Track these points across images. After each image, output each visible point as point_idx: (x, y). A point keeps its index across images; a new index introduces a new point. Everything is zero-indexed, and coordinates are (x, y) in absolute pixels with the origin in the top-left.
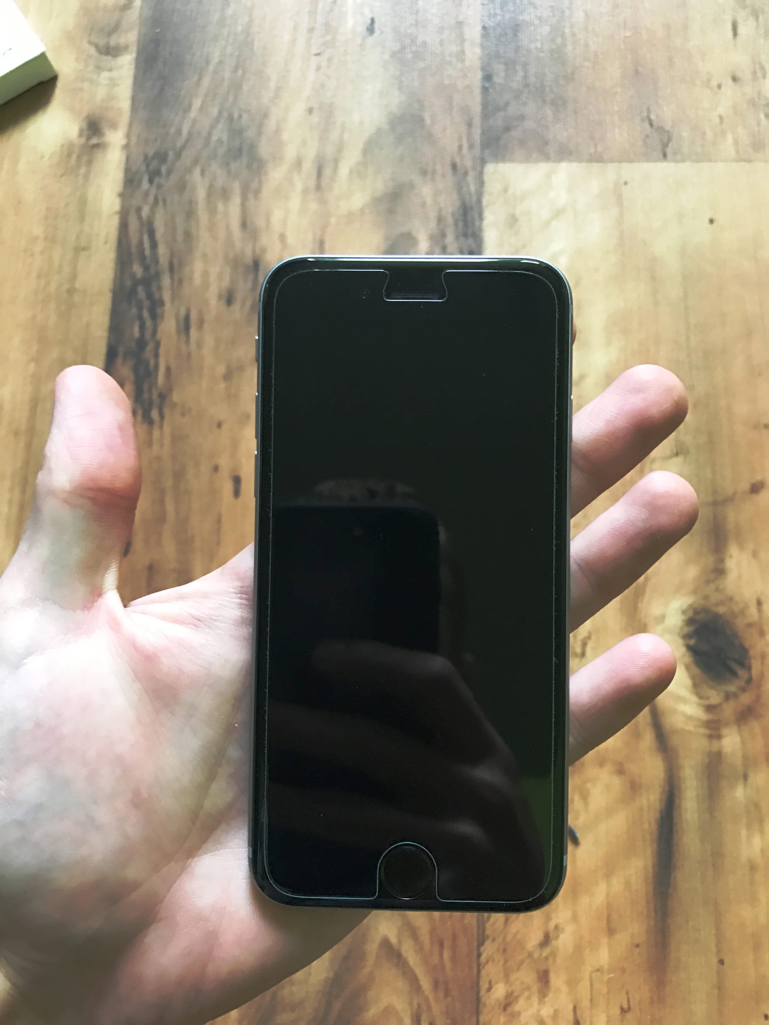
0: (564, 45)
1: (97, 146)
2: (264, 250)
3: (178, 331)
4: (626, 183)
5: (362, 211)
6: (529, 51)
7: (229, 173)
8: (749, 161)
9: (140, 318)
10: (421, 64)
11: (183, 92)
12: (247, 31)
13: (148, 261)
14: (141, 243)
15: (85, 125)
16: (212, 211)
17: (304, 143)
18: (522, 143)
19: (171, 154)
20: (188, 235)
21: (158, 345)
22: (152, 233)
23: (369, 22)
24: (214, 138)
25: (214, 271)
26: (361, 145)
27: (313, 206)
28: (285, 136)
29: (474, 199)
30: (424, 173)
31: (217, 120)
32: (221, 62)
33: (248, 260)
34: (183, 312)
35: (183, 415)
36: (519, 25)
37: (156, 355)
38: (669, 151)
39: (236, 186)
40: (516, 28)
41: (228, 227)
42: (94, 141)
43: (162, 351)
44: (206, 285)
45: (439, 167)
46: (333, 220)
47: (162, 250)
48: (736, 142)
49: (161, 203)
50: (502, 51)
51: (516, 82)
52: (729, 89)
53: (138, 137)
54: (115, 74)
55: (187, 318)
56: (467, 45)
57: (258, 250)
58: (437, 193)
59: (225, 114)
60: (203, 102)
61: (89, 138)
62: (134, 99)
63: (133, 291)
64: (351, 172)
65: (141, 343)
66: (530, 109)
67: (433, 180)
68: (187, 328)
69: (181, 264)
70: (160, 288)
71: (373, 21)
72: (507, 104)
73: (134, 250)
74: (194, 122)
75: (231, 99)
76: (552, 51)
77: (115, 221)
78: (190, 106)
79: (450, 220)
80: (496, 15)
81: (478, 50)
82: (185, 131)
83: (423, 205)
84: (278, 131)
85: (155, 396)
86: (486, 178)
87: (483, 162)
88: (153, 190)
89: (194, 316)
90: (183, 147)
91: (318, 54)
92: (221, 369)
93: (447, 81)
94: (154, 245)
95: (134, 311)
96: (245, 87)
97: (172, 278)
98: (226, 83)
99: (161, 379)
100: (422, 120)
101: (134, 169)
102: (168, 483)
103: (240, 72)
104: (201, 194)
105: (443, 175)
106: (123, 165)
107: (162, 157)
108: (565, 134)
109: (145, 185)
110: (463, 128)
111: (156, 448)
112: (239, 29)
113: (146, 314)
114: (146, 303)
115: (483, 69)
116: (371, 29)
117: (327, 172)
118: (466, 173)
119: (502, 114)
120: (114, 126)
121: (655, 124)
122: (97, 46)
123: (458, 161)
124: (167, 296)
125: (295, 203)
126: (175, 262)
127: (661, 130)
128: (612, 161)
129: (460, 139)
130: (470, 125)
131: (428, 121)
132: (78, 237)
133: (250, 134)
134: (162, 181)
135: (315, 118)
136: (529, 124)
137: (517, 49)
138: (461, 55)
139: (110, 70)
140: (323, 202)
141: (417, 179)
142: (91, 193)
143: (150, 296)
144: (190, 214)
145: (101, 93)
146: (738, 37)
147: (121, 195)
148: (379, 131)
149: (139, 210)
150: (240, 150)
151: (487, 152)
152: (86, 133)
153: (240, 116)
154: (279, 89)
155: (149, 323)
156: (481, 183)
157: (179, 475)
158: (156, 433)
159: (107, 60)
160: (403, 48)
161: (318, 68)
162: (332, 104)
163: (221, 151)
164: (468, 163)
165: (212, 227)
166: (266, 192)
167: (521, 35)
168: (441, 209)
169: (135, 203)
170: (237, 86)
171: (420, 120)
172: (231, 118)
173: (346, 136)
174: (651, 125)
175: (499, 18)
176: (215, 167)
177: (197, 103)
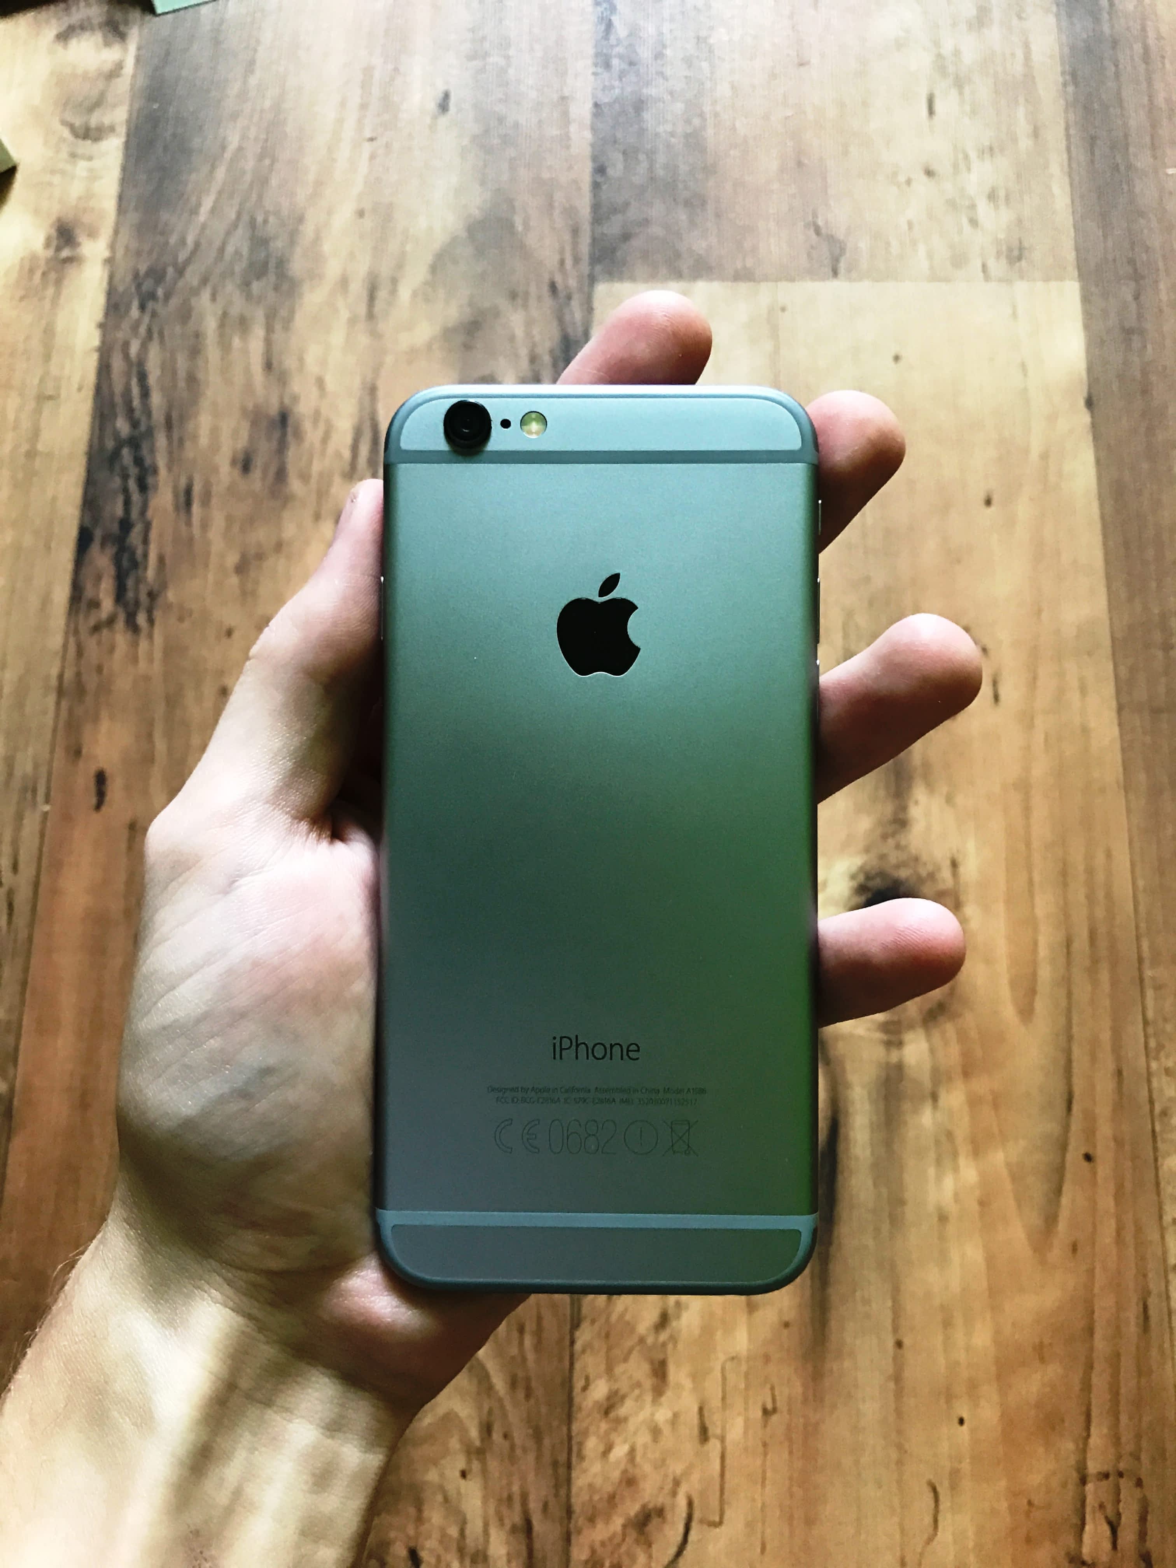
0: (703, 128)
1: (69, 260)
2: (295, 399)
3: (177, 508)
4: (783, 309)
5: (429, 347)
6: (657, 135)
7: (249, 297)
8: (947, 280)
9: (126, 491)
10: (511, 152)
11: (190, 187)
12: (277, 108)
13: (137, 414)
14: (127, 391)
15: (54, 233)
16: (225, 346)
17: (352, 256)
18: (645, 255)
19: (170, 270)
20: (192, 380)
21: (147, 527)
22: (142, 377)
23: (441, 95)
24: (230, 249)
25: (227, 426)
26: (429, 259)
27: (363, 340)
28: (326, 247)
29: (580, 330)
30: (513, 296)
31: (235, 225)
32: (240, 149)
33: (274, 410)
34: (183, 482)
35: (181, 619)
36: (642, 102)
37: (146, 541)
38: (842, 266)
39: (259, 315)
40: (639, 105)
41: (247, 370)
42: (65, 253)
43: (153, 535)
44: (215, 447)
45: (533, 289)
46: (389, 359)
47: (156, 399)
48: (930, 256)
49: (156, 336)
50: (619, 135)
51: (639, 176)
52: (922, 184)
53: (127, 248)
54: (96, 164)
55: (188, 492)
56: (573, 128)
57: (287, 401)
58: (529, 323)
59: (245, 218)
60: (216, 201)
61: (58, 249)
62: (121, 198)
63: (116, 455)
64: (415, 294)
65: (126, 525)
66: (657, 210)
67: (525, 306)
68: (188, 503)
69: (183, 419)
70: (152, 451)
71: (446, 96)
72: (627, 204)
73: (118, 399)
74: (204, 227)
75: (254, 197)
76: (687, 136)
77: (92, 361)
78: (199, 205)
79: (547, 359)
80: (612, 87)
81: (588, 135)
82: (190, 240)
83: (512, 338)
84: (317, 239)
85: (143, 598)
86: (596, 304)
87: (592, 280)
88: (146, 319)
89: (197, 489)
90: (188, 261)
91: (371, 139)
92: (232, 559)
93: (546, 175)
94: (145, 393)
95: (117, 482)
96: (274, 182)
97: (169, 437)
98: (248, 178)
99: (151, 573)
100: (511, 226)
101: (121, 289)
102: (160, 710)
103: (267, 162)
104: (210, 325)
105: (539, 298)
106: (105, 284)
107: (157, 274)
108: (704, 244)
109: (135, 312)
110: (567, 237)
111: (142, 664)
112: (267, 104)
113: (132, 485)
114: (133, 471)
115: (594, 158)
116: (444, 106)
117: (382, 294)
118: (569, 297)
119: (619, 217)
120: (93, 234)
121: (824, 231)
122: (72, 128)
123: (558, 279)
124: (161, 462)
125: (337, 337)
126: (175, 415)
127: (831, 239)
128: (766, 278)
129: (562, 251)
130: (575, 232)
131: (520, 228)
132: (42, 380)
133: (278, 245)
134: (159, 307)
135: (368, 223)
136: (656, 230)
137: (642, 132)
138: (565, 140)
139: (90, 158)
140: (375, 334)
141: (503, 303)
142: (60, 325)
143: (138, 461)
144: (195, 351)
145: (76, 190)
146: (936, 118)
147: (102, 326)
148: (454, 241)
149: (126, 345)
150: (266, 264)
151: (598, 268)
152: (55, 243)
153: (265, 221)
154: (319, 184)
155: (136, 497)
156: (589, 309)
157: (173, 701)
158: (143, 645)
159: (86, 146)
160: (487, 131)
161: (373, 157)
162: (391, 205)
163: (239, 268)
164: (572, 283)
165: (225, 369)
166: (300, 321)
167: (647, 116)
168: (534, 345)
169: (120, 335)
170: (262, 181)
171: (510, 226)
172: (253, 223)
173: (408, 248)
174: (818, 231)
175: (617, 91)
176: (230, 287)
177: (208, 203)
